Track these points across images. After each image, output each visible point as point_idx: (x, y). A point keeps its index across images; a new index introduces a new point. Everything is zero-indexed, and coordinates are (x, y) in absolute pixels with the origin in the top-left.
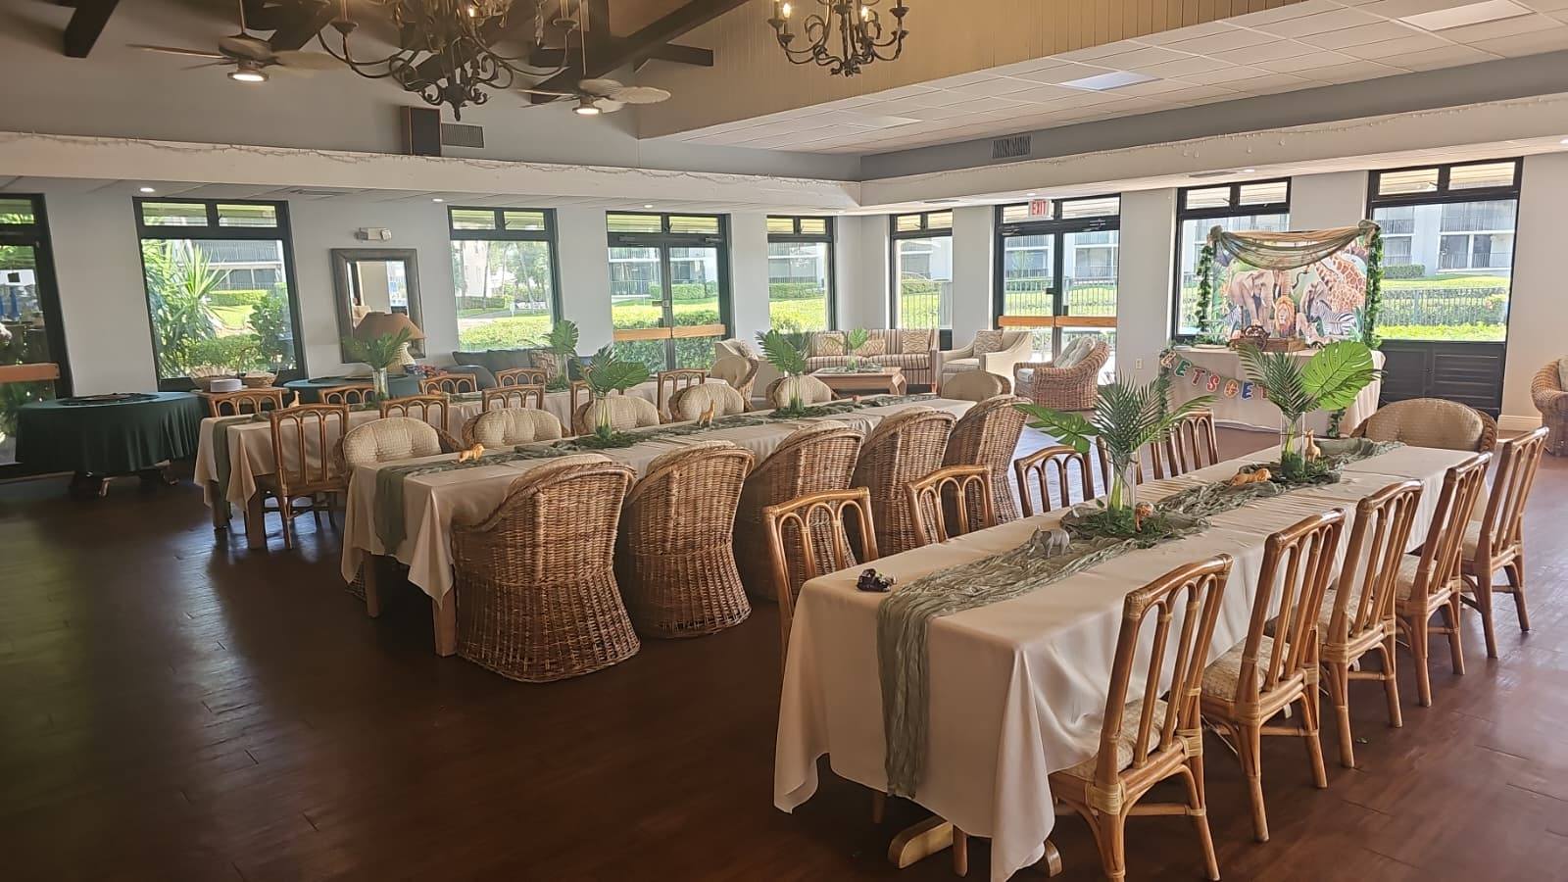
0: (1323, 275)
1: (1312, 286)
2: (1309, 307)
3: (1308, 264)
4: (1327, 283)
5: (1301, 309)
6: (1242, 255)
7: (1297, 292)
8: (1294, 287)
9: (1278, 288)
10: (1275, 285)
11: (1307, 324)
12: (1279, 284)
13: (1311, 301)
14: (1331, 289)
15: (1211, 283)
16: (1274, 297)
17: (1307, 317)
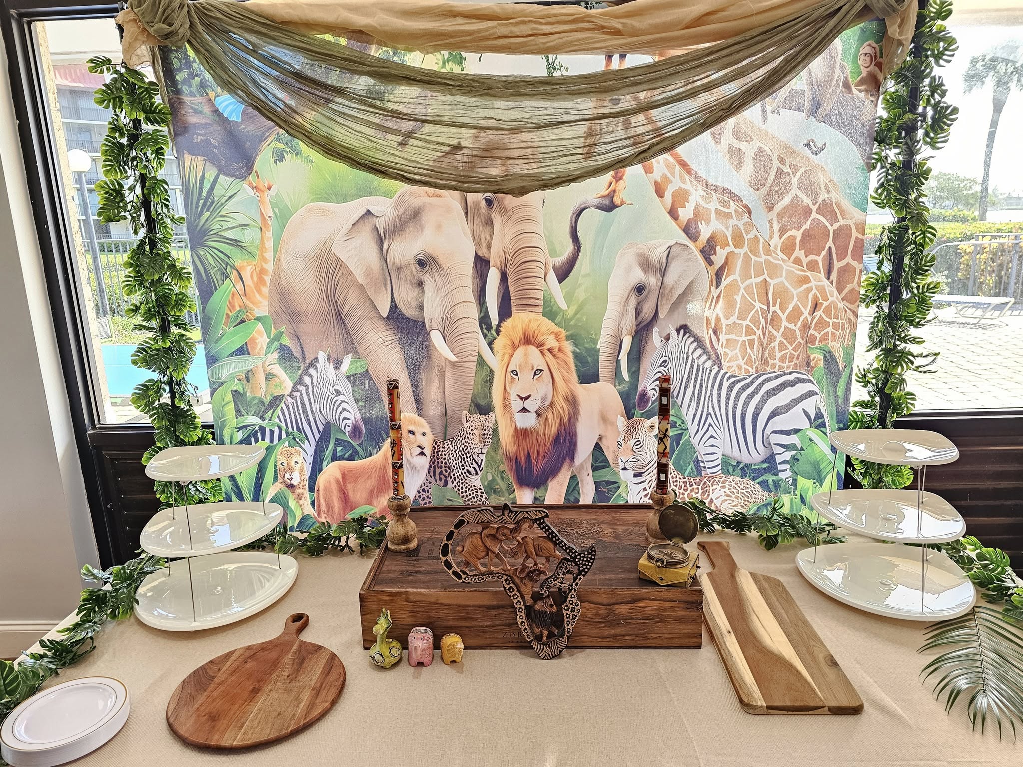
0: (685, 213)
1: (646, 265)
2: (636, 356)
3: (620, 164)
4: (708, 252)
5: (605, 368)
6: (310, 117)
7: (581, 295)
8: (564, 273)
9: (493, 277)
10: (481, 264)
11: (621, 422)
12: (495, 258)
13: (642, 331)
14: (719, 275)
15: (181, 255)
16: (484, 321)
17: (626, 398)
